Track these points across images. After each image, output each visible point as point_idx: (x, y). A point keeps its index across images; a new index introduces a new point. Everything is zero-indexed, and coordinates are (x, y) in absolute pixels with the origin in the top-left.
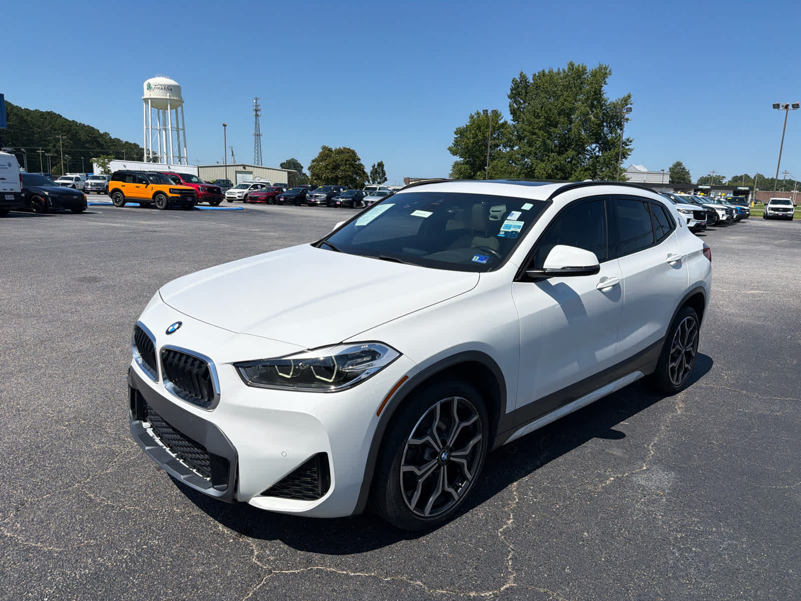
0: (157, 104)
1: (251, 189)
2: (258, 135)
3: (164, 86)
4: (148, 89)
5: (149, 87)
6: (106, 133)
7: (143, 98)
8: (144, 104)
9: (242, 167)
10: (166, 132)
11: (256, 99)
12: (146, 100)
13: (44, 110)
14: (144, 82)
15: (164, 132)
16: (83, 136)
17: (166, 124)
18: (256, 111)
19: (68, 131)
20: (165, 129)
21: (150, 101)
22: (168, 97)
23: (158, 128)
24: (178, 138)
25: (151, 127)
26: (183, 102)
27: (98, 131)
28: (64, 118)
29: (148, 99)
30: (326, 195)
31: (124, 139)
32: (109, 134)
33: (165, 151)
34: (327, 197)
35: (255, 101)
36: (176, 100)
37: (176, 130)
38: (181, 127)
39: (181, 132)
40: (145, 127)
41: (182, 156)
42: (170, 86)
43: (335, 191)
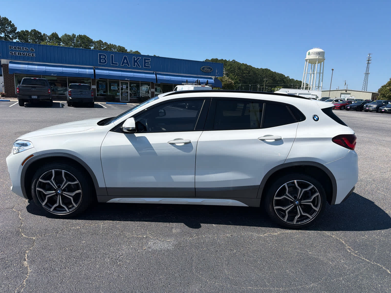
0: (312, 62)
1: (334, 102)
2: (367, 74)
3: (316, 52)
4: (308, 55)
5: (309, 54)
6: (288, 76)
7: (305, 59)
8: (306, 62)
9: (345, 91)
10: (314, 75)
11: (370, 54)
12: (306, 60)
13: (264, 68)
14: (307, 52)
15: (313, 74)
16: (277, 78)
17: (314, 71)
18: (368, 61)
19: (271, 77)
20: (314, 74)
21: (308, 60)
22: (317, 58)
23: (310, 73)
24: (320, 77)
25: (307, 72)
26: (325, 59)
27: (285, 76)
28: (271, 71)
29: (308, 59)
30: (376, 106)
31: (295, 79)
32: (289, 77)
33: (312, 84)
34: (377, 107)
35: (368, 56)
36: (321, 59)
37: (319, 74)
38: (321, 72)
39: (321, 74)
40: (304, 73)
41: (320, 86)
42: (319, 52)
43: (384, 104)
